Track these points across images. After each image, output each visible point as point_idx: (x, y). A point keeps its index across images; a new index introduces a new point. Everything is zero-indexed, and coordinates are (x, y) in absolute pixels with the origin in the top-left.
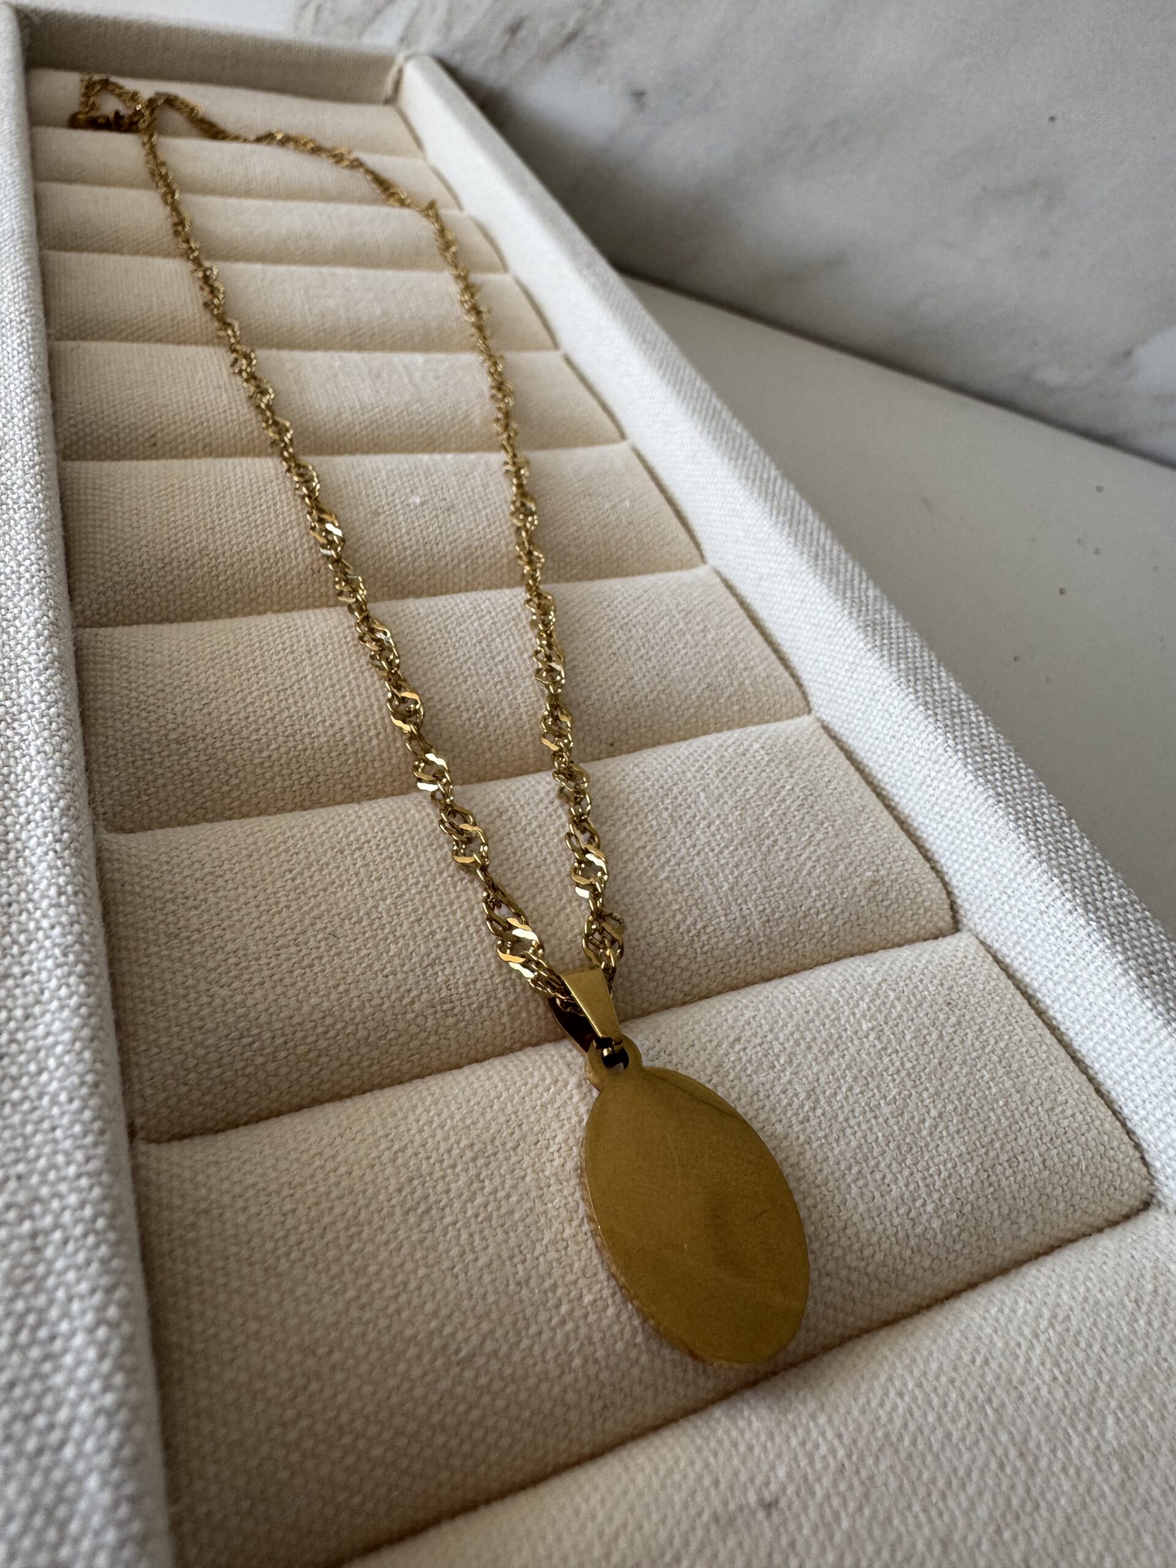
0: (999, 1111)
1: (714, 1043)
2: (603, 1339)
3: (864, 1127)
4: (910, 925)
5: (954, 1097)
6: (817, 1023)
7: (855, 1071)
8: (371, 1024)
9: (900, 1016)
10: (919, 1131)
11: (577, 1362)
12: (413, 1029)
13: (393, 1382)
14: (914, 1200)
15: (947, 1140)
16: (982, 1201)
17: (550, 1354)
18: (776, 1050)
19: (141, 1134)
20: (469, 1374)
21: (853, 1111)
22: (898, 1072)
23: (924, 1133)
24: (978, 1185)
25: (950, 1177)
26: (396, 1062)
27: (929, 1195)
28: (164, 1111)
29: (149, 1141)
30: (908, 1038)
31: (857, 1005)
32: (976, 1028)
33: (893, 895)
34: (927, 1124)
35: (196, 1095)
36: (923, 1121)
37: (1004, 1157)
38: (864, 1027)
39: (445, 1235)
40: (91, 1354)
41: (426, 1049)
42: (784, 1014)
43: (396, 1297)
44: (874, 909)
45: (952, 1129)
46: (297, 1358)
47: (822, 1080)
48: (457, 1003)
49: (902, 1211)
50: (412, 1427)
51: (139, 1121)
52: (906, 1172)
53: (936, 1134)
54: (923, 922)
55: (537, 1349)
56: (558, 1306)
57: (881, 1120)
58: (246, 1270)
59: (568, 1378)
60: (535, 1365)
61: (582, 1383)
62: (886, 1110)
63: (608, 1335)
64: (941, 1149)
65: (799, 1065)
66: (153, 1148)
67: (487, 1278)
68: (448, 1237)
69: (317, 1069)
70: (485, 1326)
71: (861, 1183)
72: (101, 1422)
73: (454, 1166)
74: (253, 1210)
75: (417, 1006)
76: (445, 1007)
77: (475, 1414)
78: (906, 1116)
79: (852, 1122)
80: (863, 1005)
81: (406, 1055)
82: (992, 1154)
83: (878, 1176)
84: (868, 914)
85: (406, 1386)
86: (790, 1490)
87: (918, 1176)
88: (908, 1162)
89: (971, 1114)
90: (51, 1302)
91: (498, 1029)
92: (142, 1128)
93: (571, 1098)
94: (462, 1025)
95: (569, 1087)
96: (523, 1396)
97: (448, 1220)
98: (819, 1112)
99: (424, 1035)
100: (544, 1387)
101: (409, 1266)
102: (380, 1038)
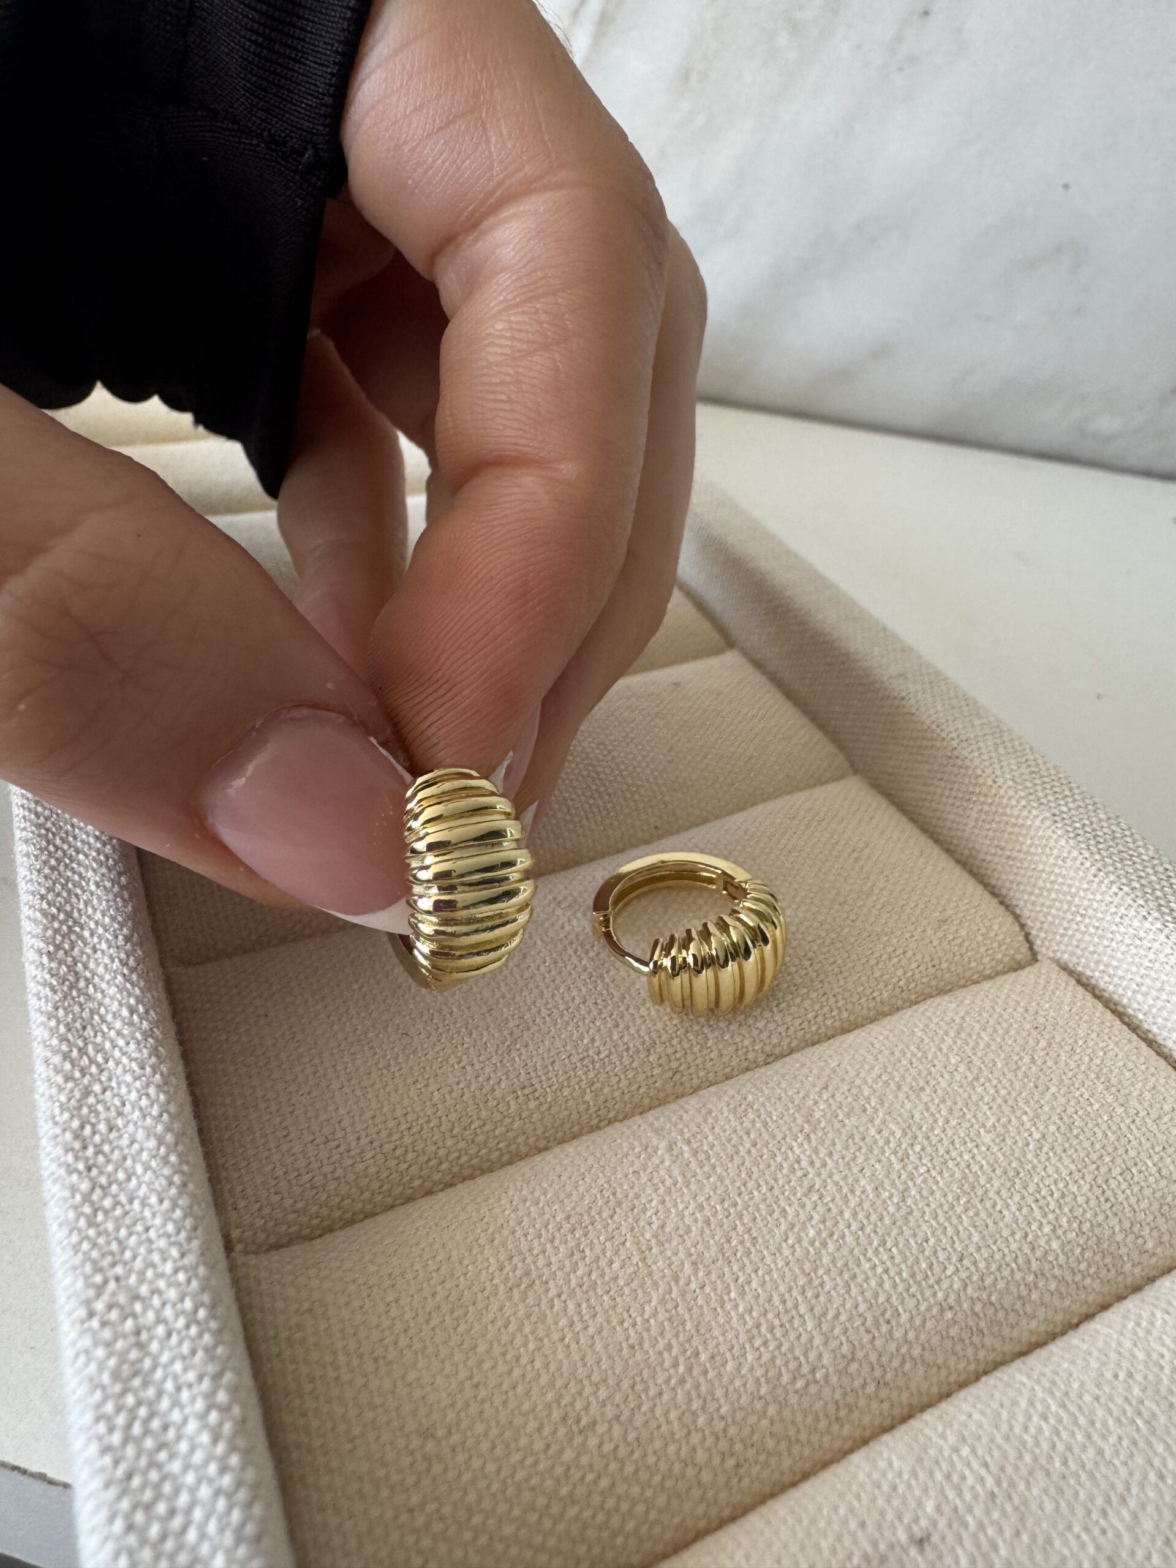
0: (1104, 1127)
1: (801, 1095)
2: (726, 1394)
3: (966, 1157)
4: (986, 960)
5: (1055, 1118)
6: (905, 1062)
7: (949, 1103)
8: (453, 1117)
9: (988, 1045)
10: (1025, 1154)
11: (701, 1421)
12: (497, 1116)
13: (515, 1458)
14: (1029, 1224)
15: (1054, 1160)
16: (1101, 1218)
17: (673, 1415)
18: (866, 1093)
19: (239, 1247)
20: (593, 1442)
21: (953, 1143)
22: (994, 1100)
23: (1030, 1156)
24: (1093, 1203)
25: (1063, 1196)
26: (483, 1151)
27: (1045, 1215)
28: (259, 1223)
29: (246, 1252)
30: (999, 1065)
31: (943, 1040)
32: (1068, 1048)
33: (963, 933)
34: (1031, 1147)
35: (288, 1202)
36: (1028, 1144)
37: (1116, 1172)
38: (953, 1061)
39: (552, 1307)
40: (205, 1438)
41: (511, 1135)
42: (869, 1057)
43: (509, 1373)
44: (947, 947)
45: (1059, 1150)
46: (416, 1442)
47: (917, 1116)
48: (538, 1086)
49: (1018, 1236)
50: (541, 1501)
51: (235, 1234)
52: (1017, 1198)
53: (1043, 1157)
54: (1000, 956)
55: (658, 1412)
56: (676, 1365)
57: (984, 1149)
58: (355, 1362)
59: (695, 1439)
60: (659, 1427)
61: (710, 1441)
62: (987, 1138)
63: (731, 1389)
64: (1050, 1170)
65: (892, 1104)
66: (253, 1260)
67: (598, 1346)
68: (555, 1309)
69: (405, 1166)
70: (603, 1393)
71: (971, 1213)
72: (221, 1504)
73: (552, 1241)
74: (357, 1304)
75: (497, 1093)
76: (526, 1091)
77: (604, 1483)
78: (1009, 1142)
79: (954, 1154)
80: (949, 1040)
81: (492, 1143)
82: (1103, 1170)
83: (988, 1204)
84: (940, 954)
85: (529, 1461)
86: (942, 1524)
87: (1030, 1200)
88: (1017, 1187)
89: (1075, 1132)
90: (160, 1394)
91: (582, 1108)
92: (239, 1241)
93: (662, 1162)
94: (544, 1107)
95: (659, 1153)
96: (651, 1460)
97: (553, 1292)
98: (918, 1148)
99: (507, 1121)
100: (672, 1449)
101: (518, 1341)
102: (465, 1129)
